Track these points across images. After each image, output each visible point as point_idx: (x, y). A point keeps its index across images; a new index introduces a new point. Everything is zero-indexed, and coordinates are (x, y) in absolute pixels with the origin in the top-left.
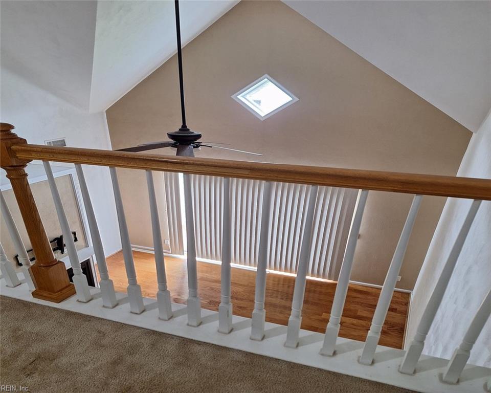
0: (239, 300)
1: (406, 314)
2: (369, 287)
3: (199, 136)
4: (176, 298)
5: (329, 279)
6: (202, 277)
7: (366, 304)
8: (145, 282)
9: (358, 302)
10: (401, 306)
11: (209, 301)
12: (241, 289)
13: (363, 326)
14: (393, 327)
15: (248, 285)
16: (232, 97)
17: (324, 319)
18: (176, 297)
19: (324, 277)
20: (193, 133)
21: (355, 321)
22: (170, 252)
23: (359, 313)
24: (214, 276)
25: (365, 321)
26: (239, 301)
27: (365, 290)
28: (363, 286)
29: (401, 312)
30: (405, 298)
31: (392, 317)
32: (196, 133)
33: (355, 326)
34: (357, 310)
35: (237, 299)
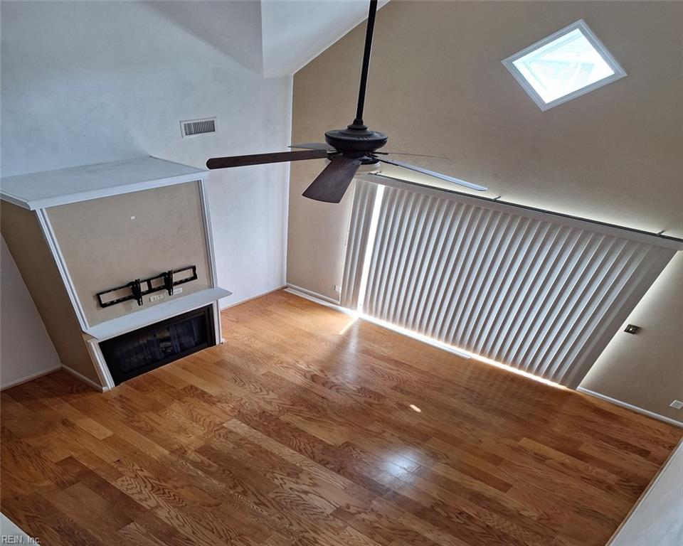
0: (403, 393)
1: (661, 464)
2: (622, 407)
3: (381, 142)
4: (316, 375)
5: (562, 383)
6: (367, 349)
7: (602, 434)
8: (285, 343)
9: (589, 430)
10: (661, 448)
11: (359, 387)
12: (413, 377)
13: (578, 470)
14: (628, 481)
15: (428, 372)
16: (502, 62)
17: (521, 447)
18: (316, 373)
19: (554, 379)
20: (370, 135)
21: (568, 459)
22: (339, 303)
23: (582, 449)
24: (383, 349)
25: (587, 462)
26: (403, 396)
27: (613, 412)
28: (613, 404)
29: (655, 460)
30: (675, 436)
31: (636, 465)
32: (378, 136)
33: (566, 467)
34: (583, 443)
35: (402, 391)
